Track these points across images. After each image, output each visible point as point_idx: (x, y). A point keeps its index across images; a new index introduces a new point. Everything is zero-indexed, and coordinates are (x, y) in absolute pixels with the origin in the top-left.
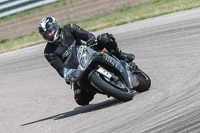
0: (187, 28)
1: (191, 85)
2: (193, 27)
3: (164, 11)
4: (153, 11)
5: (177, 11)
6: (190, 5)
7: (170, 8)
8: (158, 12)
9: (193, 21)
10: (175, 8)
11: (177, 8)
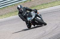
0: (52, 12)
1: (53, 29)
2: (54, 12)
3: (44, 7)
4: (41, 7)
5: (48, 7)
6: (52, 5)
7: (46, 6)
8: (43, 8)
9: (53, 10)
10: (48, 6)
11: (49, 6)
